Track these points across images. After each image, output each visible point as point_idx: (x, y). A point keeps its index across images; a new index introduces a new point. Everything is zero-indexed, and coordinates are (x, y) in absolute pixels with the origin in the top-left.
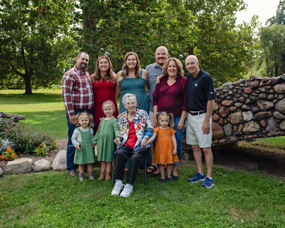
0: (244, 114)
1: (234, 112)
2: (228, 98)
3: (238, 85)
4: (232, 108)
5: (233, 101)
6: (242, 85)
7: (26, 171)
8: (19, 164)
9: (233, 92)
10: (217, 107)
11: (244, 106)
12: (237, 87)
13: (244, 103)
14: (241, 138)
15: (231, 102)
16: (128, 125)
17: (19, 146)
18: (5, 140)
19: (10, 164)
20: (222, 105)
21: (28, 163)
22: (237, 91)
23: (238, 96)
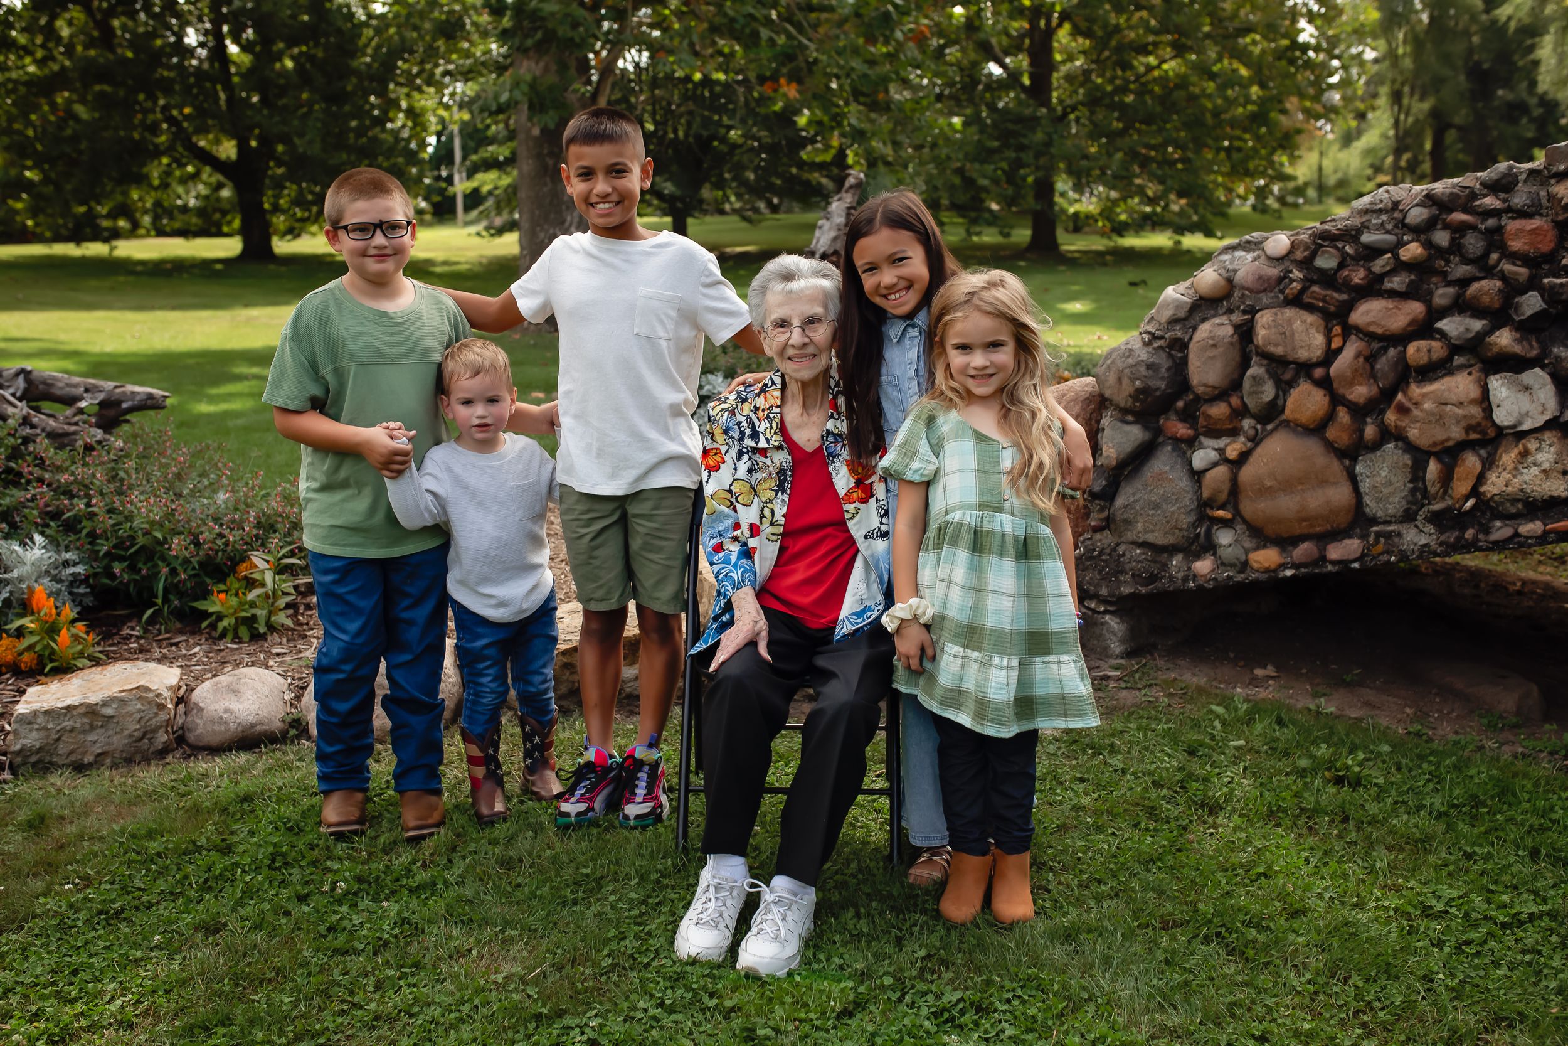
0: (1499, 387)
1: (1430, 371)
2: (1397, 282)
3: (1465, 200)
4: (1417, 351)
5: (1428, 303)
6: (1490, 201)
7: (138, 751)
8: (89, 706)
9: (1428, 245)
10: (1319, 340)
11: (1504, 339)
12: (1459, 217)
13: (1499, 317)
14: (1469, 534)
15: (1415, 308)
16: (781, 472)
17: (112, 576)
18: (26, 541)
19: (35, 706)
20: (1348, 330)
21: (151, 695)
22: (1453, 239)
23: (1461, 270)
